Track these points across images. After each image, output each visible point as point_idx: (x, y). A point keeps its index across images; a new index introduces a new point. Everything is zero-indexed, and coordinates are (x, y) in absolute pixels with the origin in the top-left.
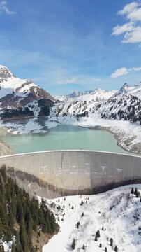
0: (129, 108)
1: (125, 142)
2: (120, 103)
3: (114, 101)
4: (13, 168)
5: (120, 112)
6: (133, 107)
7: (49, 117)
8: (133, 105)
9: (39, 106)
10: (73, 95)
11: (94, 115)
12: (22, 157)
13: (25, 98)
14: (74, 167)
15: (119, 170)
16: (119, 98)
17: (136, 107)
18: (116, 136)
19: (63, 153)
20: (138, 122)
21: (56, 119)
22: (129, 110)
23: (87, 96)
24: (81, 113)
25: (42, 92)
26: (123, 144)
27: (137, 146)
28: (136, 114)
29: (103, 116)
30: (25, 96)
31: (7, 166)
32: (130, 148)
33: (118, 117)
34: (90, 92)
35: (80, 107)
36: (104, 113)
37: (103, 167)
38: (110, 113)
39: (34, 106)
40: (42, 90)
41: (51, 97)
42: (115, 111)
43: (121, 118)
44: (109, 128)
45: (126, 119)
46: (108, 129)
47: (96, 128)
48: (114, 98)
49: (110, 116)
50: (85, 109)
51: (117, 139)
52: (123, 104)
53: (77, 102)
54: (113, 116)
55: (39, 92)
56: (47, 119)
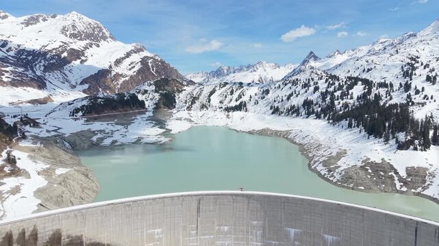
0: (324, 95)
1: (325, 164)
2: (306, 86)
3: (295, 83)
4: (80, 238)
5: (307, 104)
6: (332, 94)
7: (174, 111)
8: (331, 89)
9: (156, 91)
10: (218, 73)
11: (258, 108)
12: (103, 211)
13: (132, 77)
14: (226, 228)
15: (329, 238)
16: (303, 78)
17: (338, 93)
18: (303, 149)
19: (200, 198)
20: (345, 123)
21: (187, 116)
22: (324, 99)
23: (243, 73)
24: (233, 104)
25: (163, 67)
26: (320, 168)
27: (351, 173)
28: (338, 107)
29: (276, 111)
30: (131, 73)
31: (64, 234)
32: (338, 177)
33: (303, 112)
34: (248, 67)
35: (232, 93)
36: (276, 105)
37: (292, 231)
38: (288, 105)
39: (146, 92)
40: (163, 62)
41: (178, 76)
42: (297, 101)
43: (309, 114)
44: (288, 132)
45: (318, 117)
46: (285, 135)
47: (263, 133)
48: (294, 78)
49: (288, 111)
50: (240, 97)
51: (307, 157)
52: (312, 89)
53: (226, 84)
54: (294, 111)
55: (157, 66)
56: (171, 115)
